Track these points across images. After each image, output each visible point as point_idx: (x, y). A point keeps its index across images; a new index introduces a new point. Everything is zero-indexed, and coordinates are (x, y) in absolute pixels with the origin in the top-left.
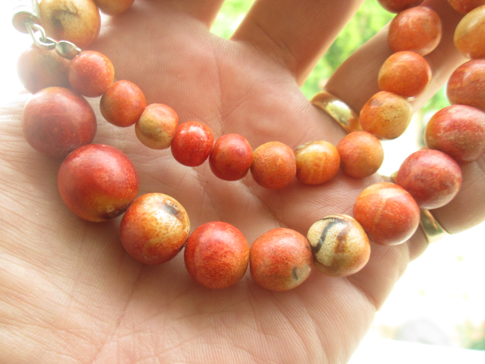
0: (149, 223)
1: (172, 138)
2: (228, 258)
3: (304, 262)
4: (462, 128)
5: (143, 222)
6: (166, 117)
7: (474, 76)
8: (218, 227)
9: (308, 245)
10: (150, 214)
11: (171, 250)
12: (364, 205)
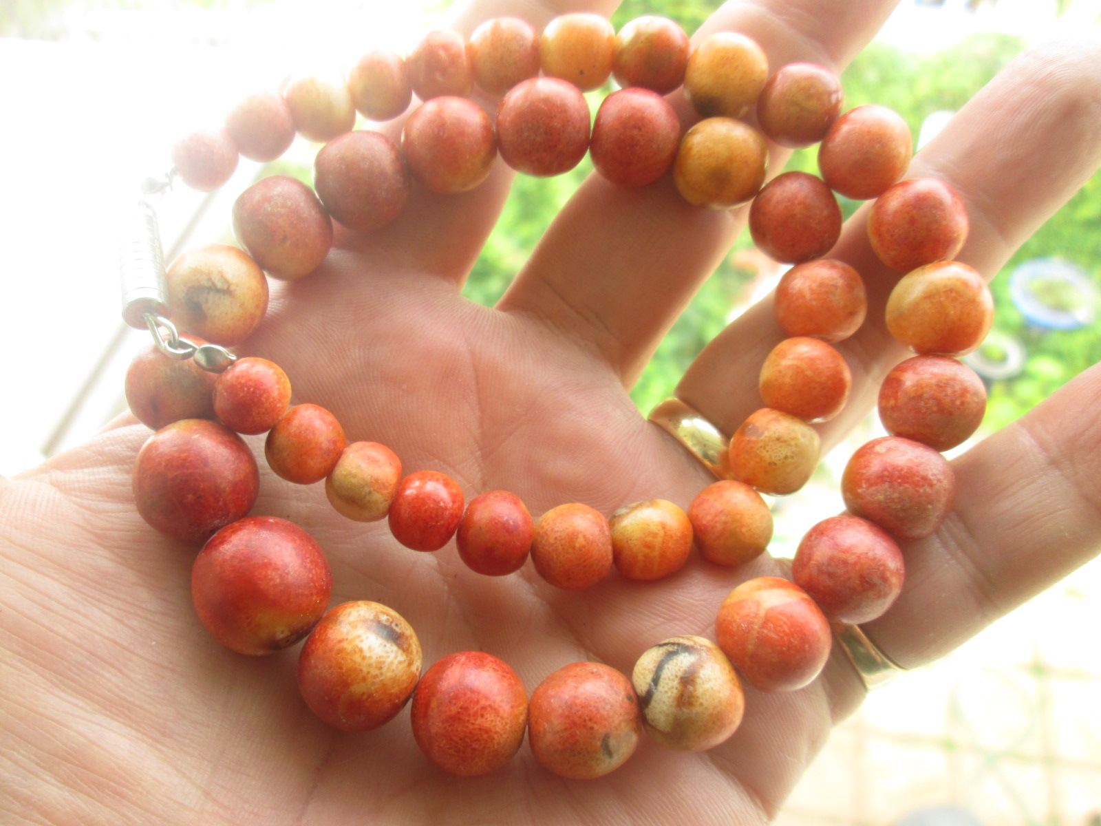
0: (349, 657)
1: (390, 502)
2: (486, 719)
3: (623, 725)
4: (895, 481)
5: (339, 655)
6: (380, 467)
7: (914, 389)
8: (470, 661)
9: (632, 693)
10: (352, 641)
11: (387, 705)
12: (729, 618)
